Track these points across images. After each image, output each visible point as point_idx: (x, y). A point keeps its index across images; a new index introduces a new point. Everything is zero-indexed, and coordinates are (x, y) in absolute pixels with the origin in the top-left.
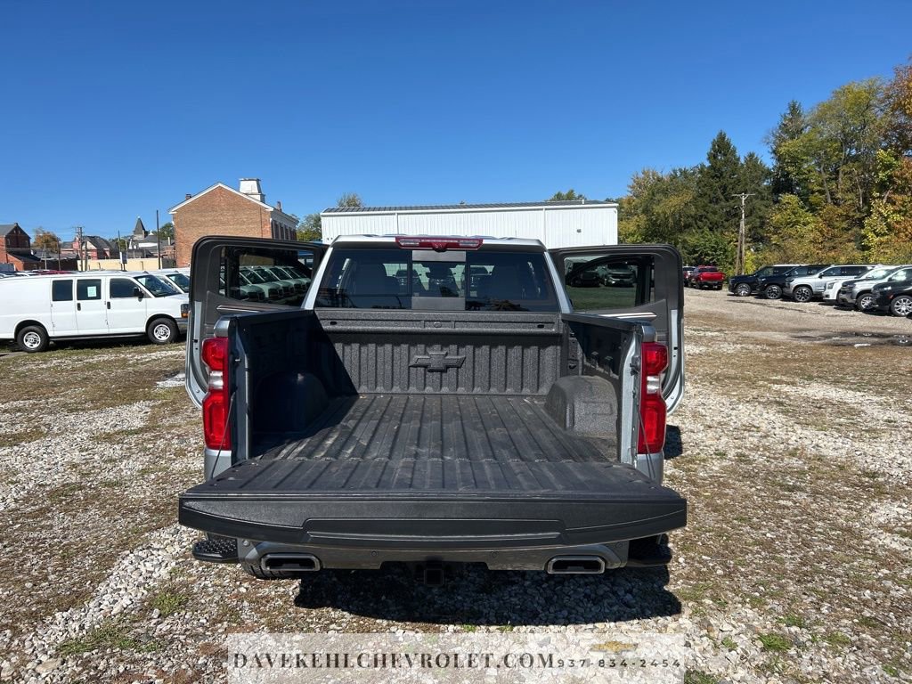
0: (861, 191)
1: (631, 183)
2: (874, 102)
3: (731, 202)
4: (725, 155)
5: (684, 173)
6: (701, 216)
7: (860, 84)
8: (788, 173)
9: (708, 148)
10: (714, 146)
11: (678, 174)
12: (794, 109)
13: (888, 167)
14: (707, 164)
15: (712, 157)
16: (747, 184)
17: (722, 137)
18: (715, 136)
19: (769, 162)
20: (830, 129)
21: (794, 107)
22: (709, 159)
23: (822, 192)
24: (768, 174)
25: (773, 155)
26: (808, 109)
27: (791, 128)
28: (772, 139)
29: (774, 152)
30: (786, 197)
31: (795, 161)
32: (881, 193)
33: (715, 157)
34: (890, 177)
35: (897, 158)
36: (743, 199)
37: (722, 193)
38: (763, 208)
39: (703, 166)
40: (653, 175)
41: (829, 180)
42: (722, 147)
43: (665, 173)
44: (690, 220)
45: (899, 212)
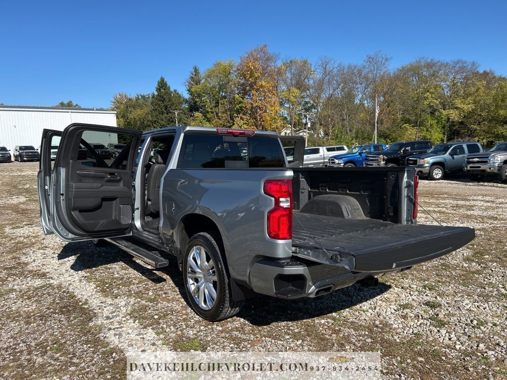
0: (229, 113)
1: (113, 100)
2: (231, 71)
3: (170, 115)
4: (165, 89)
5: (143, 97)
6: (155, 121)
7: (225, 62)
8: (196, 102)
9: (156, 85)
10: (159, 84)
11: (140, 97)
12: (196, 70)
13: (241, 102)
14: (156, 93)
15: (158, 90)
16: (177, 106)
17: (162, 80)
18: (159, 79)
19: (187, 96)
20: (214, 82)
21: (196, 68)
22: (157, 91)
23: (212, 113)
24: (186, 101)
25: (188, 92)
26: (203, 72)
27: (195, 79)
28: (187, 84)
29: (188, 90)
30: (197, 114)
31: (199, 96)
32: (237, 115)
33: (160, 90)
34: (241, 107)
35: (243, 99)
36: (176, 113)
37: (165, 110)
38: (186, 119)
39: (154, 94)
40: (125, 96)
41: (215, 107)
42: (162, 85)
43: (133, 96)
44: (149, 123)
45: (246, 124)
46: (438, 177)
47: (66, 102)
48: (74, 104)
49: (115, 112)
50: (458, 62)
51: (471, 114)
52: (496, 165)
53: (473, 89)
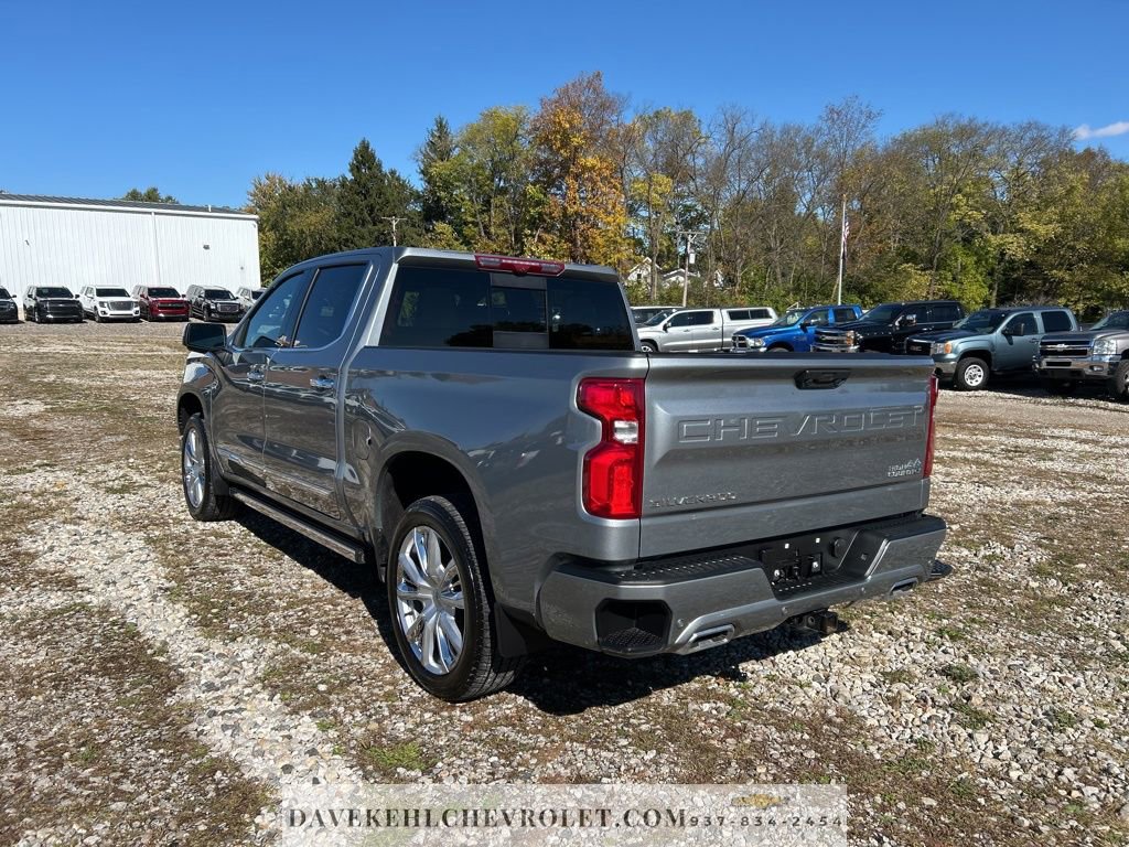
0: (512, 227)
1: (252, 189)
2: (520, 132)
3: (380, 226)
4: (370, 168)
5: (321, 184)
6: (347, 240)
7: (507, 108)
8: (439, 199)
9: (350, 157)
10: (356, 155)
11: (314, 185)
12: (441, 126)
13: (539, 203)
14: (350, 177)
15: (355, 169)
16: (395, 206)
17: (365, 147)
18: (357, 144)
19: (418, 184)
20: (481, 156)
21: (441, 123)
22: (351, 170)
23: (476, 224)
24: (417, 197)
25: (422, 176)
26: (457, 130)
27: (438, 147)
28: (421, 157)
29: (422, 172)
30: (441, 226)
31: (447, 186)
32: (532, 231)
33: (359, 169)
34: (540, 214)
35: (545, 195)
36: (394, 223)
37: (370, 215)
38: (415, 236)
39: (344, 178)
40: (281, 181)
41: (482, 212)
42: (364, 158)
43: (298, 181)
44: (333, 244)
45: (550, 252)
46: (974, 384)
47: (143, 191)
48: (163, 197)
49: (256, 217)
50: (1029, 127)
51: (1053, 244)
52: (1107, 359)
53: (1061, 190)
